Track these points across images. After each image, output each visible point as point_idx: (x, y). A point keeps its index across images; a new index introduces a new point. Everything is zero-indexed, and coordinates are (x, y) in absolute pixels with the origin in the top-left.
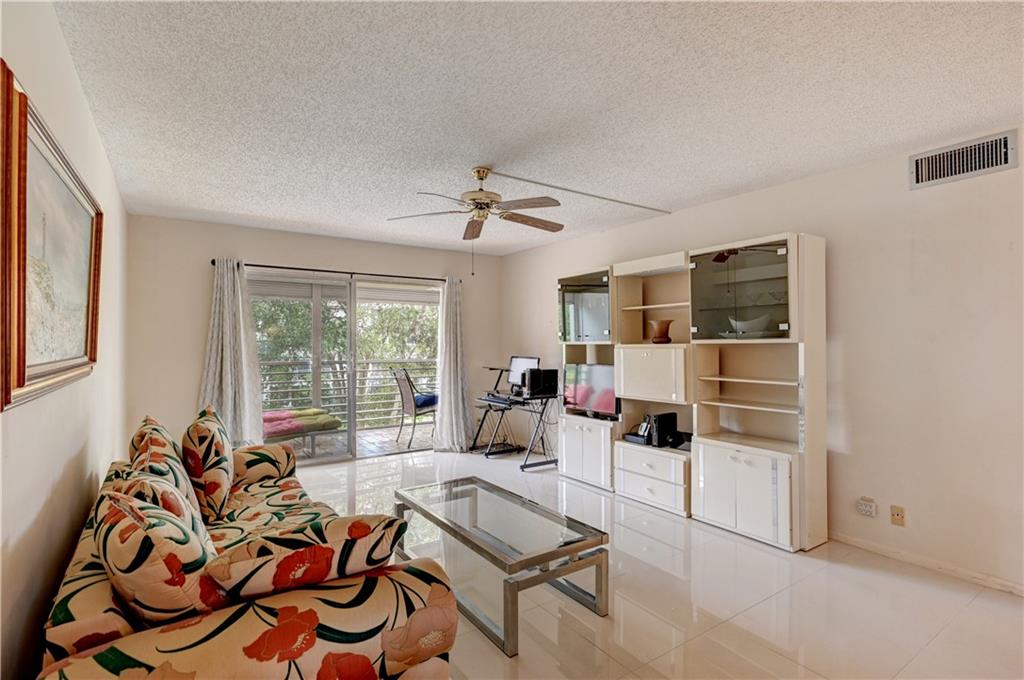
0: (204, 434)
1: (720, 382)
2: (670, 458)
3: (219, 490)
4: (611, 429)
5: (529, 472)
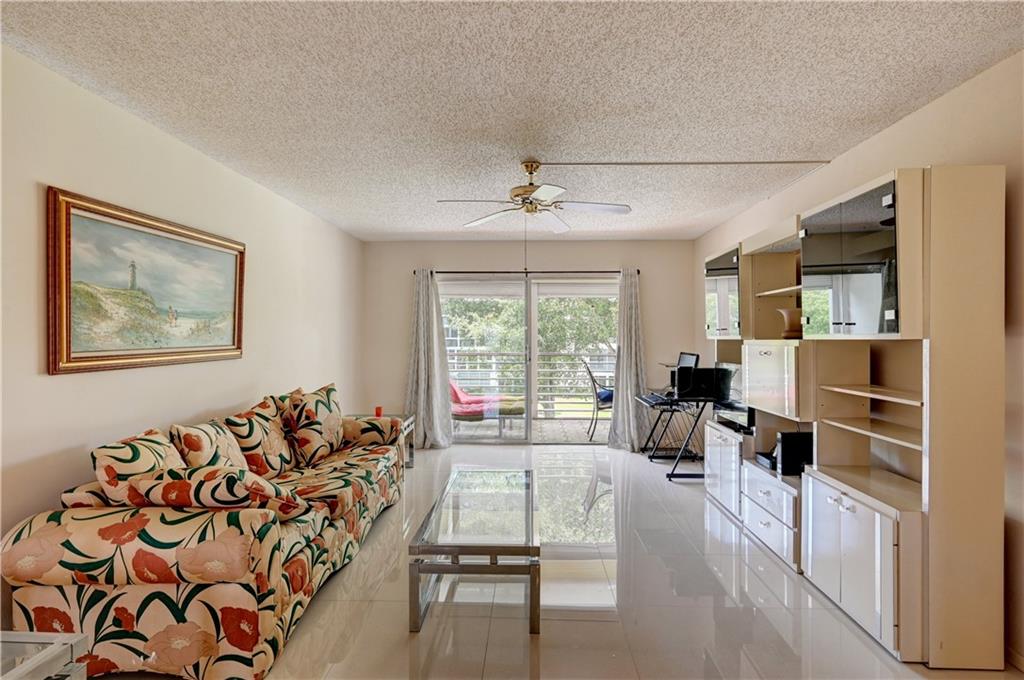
0: (296, 403)
1: (872, 400)
2: (784, 490)
3: (308, 445)
4: (741, 443)
5: (676, 483)
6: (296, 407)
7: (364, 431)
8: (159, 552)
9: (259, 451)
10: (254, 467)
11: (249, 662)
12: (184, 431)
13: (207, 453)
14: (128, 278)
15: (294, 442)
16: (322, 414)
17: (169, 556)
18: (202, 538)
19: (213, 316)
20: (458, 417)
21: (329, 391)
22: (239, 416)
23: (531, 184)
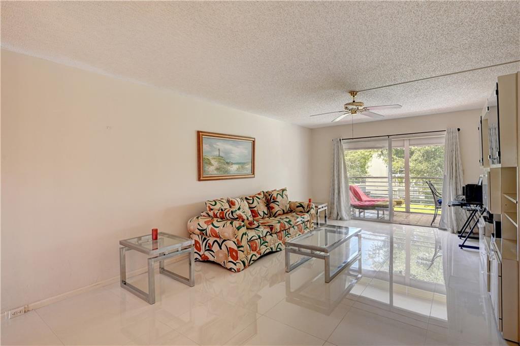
0: (270, 193)
3: (274, 209)
5: (465, 250)
6: (269, 195)
7: (298, 207)
8: (215, 229)
9: (255, 209)
10: (254, 214)
11: (235, 264)
12: (231, 199)
13: (237, 206)
14: (218, 153)
15: (270, 208)
16: (279, 199)
17: (217, 230)
18: (224, 226)
19: (244, 164)
20: (355, 207)
21: (283, 190)
22: (250, 197)
23: (354, 101)
